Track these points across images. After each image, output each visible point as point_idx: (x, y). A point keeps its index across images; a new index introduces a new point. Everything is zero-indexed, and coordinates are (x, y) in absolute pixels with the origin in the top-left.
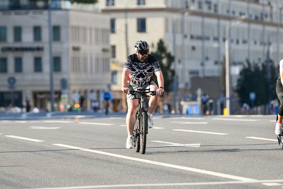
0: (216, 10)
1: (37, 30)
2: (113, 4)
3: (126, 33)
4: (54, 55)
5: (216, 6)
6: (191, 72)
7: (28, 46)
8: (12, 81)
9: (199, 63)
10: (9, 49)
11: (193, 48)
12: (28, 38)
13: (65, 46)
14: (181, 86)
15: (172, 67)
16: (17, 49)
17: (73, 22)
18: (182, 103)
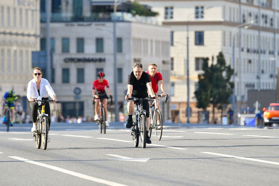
0: (272, 24)
1: (99, 42)
2: (172, 17)
3: (188, 46)
4: (118, 66)
5: (272, 20)
6: (247, 85)
7: (91, 57)
8: (78, 91)
9: (255, 76)
10: (72, 60)
11: (250, 61)
12: (90, 50)
13: (127, 57)
14: (239, 98)
15: (231, 80)
16: (79, 60)
17: (135, 34)
18: (239, 115)
